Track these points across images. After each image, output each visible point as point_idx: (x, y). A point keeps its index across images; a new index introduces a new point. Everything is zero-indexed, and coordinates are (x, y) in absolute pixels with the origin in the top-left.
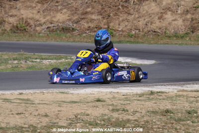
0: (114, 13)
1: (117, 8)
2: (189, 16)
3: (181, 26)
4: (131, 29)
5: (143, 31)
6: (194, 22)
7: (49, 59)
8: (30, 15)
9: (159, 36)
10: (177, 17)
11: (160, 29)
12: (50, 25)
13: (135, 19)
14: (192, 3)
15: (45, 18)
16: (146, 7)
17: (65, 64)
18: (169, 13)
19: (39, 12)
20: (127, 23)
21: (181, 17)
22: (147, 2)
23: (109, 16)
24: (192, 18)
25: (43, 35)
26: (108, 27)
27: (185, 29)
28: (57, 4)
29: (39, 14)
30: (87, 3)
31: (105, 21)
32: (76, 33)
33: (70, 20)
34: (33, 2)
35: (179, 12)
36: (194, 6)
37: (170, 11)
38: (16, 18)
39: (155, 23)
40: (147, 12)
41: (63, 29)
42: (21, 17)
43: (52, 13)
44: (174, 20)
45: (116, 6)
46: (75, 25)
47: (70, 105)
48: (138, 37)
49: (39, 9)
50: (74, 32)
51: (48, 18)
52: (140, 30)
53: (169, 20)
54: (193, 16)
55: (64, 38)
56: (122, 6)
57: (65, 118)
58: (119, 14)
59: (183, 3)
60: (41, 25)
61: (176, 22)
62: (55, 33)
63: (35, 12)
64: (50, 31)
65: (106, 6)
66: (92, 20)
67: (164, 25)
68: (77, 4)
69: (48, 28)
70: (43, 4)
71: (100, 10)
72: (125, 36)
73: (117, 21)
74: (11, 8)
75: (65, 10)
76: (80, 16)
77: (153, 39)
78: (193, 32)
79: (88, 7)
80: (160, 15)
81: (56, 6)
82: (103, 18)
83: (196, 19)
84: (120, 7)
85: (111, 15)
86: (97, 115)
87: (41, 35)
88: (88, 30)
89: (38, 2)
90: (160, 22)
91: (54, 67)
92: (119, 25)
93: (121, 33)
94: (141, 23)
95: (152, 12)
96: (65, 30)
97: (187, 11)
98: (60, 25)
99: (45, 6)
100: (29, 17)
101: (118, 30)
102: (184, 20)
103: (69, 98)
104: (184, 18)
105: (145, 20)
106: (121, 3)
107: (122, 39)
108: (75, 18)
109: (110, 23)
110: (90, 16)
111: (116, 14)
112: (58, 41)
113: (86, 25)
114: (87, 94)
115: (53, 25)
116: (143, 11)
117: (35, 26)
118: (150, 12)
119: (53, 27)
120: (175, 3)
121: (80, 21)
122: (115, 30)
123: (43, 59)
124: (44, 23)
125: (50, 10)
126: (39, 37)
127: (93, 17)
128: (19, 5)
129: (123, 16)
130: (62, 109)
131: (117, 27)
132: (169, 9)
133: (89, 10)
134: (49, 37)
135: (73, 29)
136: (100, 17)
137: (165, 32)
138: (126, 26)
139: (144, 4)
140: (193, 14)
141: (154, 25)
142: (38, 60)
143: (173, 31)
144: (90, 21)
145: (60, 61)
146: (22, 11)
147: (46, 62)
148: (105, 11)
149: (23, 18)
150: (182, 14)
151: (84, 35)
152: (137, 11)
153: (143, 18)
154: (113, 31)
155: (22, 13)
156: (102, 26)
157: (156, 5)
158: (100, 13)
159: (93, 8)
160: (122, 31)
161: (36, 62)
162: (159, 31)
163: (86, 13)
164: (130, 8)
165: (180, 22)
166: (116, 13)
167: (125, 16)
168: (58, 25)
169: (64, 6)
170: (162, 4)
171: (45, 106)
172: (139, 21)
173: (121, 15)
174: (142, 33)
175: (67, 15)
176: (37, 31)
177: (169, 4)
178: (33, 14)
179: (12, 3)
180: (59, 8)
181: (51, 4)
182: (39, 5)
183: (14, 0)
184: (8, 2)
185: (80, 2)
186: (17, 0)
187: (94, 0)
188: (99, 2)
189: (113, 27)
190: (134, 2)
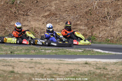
0: (96, 25)
4: (108, 37)
5: (116, 38)
8: (38, 26)
13: (110, 30)
16: (118, 22)
19: (43, 23)
20: (105, 32)
22: (119, 18)
23: (93, 27)
26: (92, 35)
28: (56, 18)
29: (44, 25)
30: (77, 18)
31: (89, 30)
34: (39, 17)
38: (28, 27)
40: (119, 25)
42: (31, 27)
45: (97, 21)
48: (113, 42)
49: (44, 22)
52: (114, 37)
56: (102, 20)
63: (41, 23)
65: (90, 20)
68: (70, 19)
71: (86, 23)
73: (98, 31)
74: (24, 20)
75: (62, 23)
79: (78, 21)
82: (89, 28)
84: (100, 21)
85: (94, 26)
89: (43, 17)
92: (100, 33)
93: (101, 39)
94: (115, 33)
99: (48, 19)
100: (36, 27)
101: (99, 37)
105: (118, 30)
109: (93, 32)
110: (79, 27)
116: (117, 24)
122: (97, 37)
125: (51, 22)
128: (30, 18)
131: (98, 34)
133: (78, 22)
136: (86, 28)
138: (104, 34)
139: (117, 19)
144: (79, 30)
146: (32, 23)
148: (90, 24)
149: (32, 28)
152: (112, 24)
153: (117, 29)
154: (95, 37)
155: (32, 24)
156: (87, 33)
158: (86, 25)
159: (81, 21)
160: (101, 37)
163: (77, 25)
164: (107, 22)
166: (97, 25)
167: (104, 27)
172: (113, 31)
173: (101, 27)
174: (115, 40)
175: (63, 26)
179: (25, 17)
180: (58, 21)
181: (52, 18)
182: (44, 19)
183: (26, 15)
184: (22, 17)
185: (72, 17)
186: (28, 15)
187: (82, 16)
188: (86, 17)
189: (96, 35)
190: (110, 18)
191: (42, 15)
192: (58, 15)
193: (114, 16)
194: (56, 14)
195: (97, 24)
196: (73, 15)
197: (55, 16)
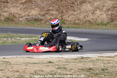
1: (67, 7)
2: (110, 12)
3: (105, 18)
4: (76, 20)
6: (113, 16)
7: (25, 38)
8: (16, 11)
9: (92, 24)
10: (103, 13)
11: (93, 20)
12: (28, 17)
13: (78, 14)
14: (111, 5)
15: (24, 13)
16: (84, 7)
17: (34, 40)
18: (98, 10)
19: (21, 9)
20: (73, 16)
21: (105, 13)
22: (85, 4)
23: (63, 12)
24: (112, 14)
25: (24, 23)
26: (62, 19)
27: (108, 20)
28: (32, 5)
29: (21, 10)
30: (49, 4)
31: (60, 15)
32: (43, 22)
33: (39, 14)
34: (18, 3)
35: (104, 10)
36: (113, 6)
37: (99, 9)
38: (7, 13)
39: (90, 16)
40: (85, 10)
41: (35, 19)
43: (29, 10)
44: (101, 15)
45: (67, 6)
46: (42, 17)
47: (32, 65)
48: (80, 24)
50: (42, 22)
51: (27, 13)
52: (81, 20)
53: (98, 15)
54: (112, 13)
55: (36, 25)
56: (70, 6)
57: (29, 73)
58: (69, 11)
59: (106, 4)
60: (22, 17)
61: (102, 16)
62: (30, 22)
63: (19, 9)
64: (27, 21)
65: (61, 6)
66: (52, 14)
67: (95, 17)
68: (44, 5)
69: (26, 19)
70: (24, 5)
71: (57, 8)
72: (72, 24)
73: (67, 15)
74: (5, 7)
75: (36, 8)
76: (45, 12)
77: (89, 26)
78: (112, 21)
79: (50, 6)
80: (93, 11)
81: (31, 6)
82: (59, 13)
83: (114, 14)
84: (69, 7)
85: (64, 11)
86: (48, 71)
87: (22, 23)
88: (50, 20)
89: (20, 3)
90: (93, 16)
91: (28, 42)
92: (68, 17)
93: (69, 22)
94: (82, 16)
95: (88, 10)
96: (37, 20)
97: (109, 9)
98: (33, 17)
99: (25, 6)
100: (15, 12)
101: (68, 20)
102: (107, 15)
103: (33, 61)
104: (106, 13)
105: (84, 14)
106: (70, 4)
107: (70, 25)
108: (43, 13)
109: (63, 16)
110: (51, 12)
111: (67, 11)
112: (31, 27)
113: (49, 17)
114: (44, 58)
115: (29, 17)
116: (83, 9)
117: (19, 18)
118: (87, 9)
119: (30, 18)
120: (101, 5)
121: (45, 15)
122: (66, 21)
123: (21, 37)
124: (24, 16)
125: (28, 8)
126: (21, 24)
127: (53, 12)
128: (9, 5)
129: (71, 12)
130: (27, 67)
131: (67, 18)
132: (98, 8)
133: (51, 8)
134: (27, 24)
135: (41, 19)
136: (57, 13)
137: (96, 22)
138: (72, 18)
139: (83, 5)
140: (112, 11)
141: (89, 17)
142: (19, 38)
143: (100, 21)
144: (52, 15)
145: (31, 39)
146: (11, 9)
147: (23, 39)
148: (60, 9)
149: (11, 13)
150: (106, 11)
151: (48, 23)
152: (79, 9)
154: (65, 21)
157: (90, 6)
158: (57, 10)
159: (53, 7)
160: (70, 21)
161: (17, 39)
162: (92, 21)
163: (49, 10)
164: (75, 7)
165: (104, 16)
168: (32, 17)
169: (36, 6)
170: (94, 5)
171: (18, 65)
172: (80, 15)
173: (70, 11)
174: (82, 22)
175: (38, 11)
176: (20, 20)
177: (98, 5)
178: (17, 10)
179: (5, 4)
180: (33, 7)
181: (28, 5)
182: (21, 5)
183: (6, 2)
184: (3, 4)
185: (46, 3)
186: (8, 2)
187: (54, 3)
188: (57, 4)
189: (65, 18)
190: (77, 4)
191: (20, 2)
192: (33, 2)
193: (81, 2)
194: (32, 1)
195: (66, 9)
196: (46, 2)
197: (31, 3)
